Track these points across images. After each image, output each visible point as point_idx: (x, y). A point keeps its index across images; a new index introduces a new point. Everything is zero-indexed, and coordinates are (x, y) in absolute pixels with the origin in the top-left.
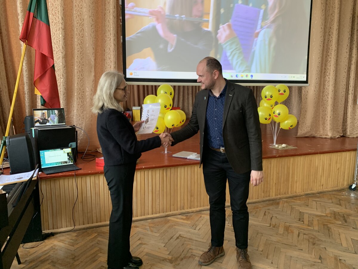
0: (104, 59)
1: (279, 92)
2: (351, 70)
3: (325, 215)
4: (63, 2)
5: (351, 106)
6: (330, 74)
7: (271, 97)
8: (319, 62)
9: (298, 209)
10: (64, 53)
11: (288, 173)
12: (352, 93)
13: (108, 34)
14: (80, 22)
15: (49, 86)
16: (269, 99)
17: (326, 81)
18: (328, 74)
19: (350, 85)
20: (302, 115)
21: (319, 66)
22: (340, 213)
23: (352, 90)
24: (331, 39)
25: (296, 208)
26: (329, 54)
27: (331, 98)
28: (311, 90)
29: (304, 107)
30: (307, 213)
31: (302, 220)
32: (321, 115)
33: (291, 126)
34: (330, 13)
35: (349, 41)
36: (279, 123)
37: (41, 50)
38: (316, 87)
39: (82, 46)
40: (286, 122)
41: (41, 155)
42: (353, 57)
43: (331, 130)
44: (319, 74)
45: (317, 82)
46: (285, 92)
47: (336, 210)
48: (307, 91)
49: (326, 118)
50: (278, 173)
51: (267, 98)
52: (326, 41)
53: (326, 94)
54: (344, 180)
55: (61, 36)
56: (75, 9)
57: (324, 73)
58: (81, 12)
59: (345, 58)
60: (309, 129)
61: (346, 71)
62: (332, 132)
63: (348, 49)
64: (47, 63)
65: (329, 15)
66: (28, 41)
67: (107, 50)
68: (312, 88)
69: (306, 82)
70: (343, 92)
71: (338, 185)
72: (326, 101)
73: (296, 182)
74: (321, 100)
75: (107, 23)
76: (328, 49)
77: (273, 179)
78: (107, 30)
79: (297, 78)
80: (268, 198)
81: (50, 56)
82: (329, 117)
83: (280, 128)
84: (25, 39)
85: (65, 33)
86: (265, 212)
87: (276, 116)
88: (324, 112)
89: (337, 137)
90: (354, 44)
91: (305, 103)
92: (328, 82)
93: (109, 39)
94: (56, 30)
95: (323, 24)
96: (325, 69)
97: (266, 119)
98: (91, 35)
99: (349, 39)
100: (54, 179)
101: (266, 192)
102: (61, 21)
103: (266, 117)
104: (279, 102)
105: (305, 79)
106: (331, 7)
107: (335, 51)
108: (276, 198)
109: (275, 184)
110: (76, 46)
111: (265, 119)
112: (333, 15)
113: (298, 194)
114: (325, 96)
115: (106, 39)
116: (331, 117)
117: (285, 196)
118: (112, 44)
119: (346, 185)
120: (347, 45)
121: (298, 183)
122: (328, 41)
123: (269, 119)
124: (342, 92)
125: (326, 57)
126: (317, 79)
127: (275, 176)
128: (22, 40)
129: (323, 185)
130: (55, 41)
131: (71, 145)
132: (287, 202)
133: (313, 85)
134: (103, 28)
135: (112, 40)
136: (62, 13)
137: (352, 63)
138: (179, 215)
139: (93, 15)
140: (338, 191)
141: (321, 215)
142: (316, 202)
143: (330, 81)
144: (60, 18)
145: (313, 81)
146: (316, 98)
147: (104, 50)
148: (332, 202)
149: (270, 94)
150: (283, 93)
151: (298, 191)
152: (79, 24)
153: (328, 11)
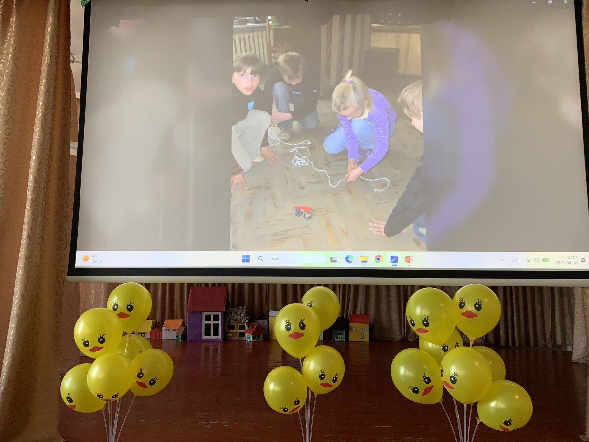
1: (461, 307)
16: (421, 331)
33: (506, 423)
40: (493, 404)
46: (478, 307)
51: (416, 327)
79: (558, 263)
83: (478, 421)
87: (447, 384)
97: (415, 390)
104: (472, 339)
105: (587, 267)
111: (411, 391)
123: (427, 391)
150: (472, 311)
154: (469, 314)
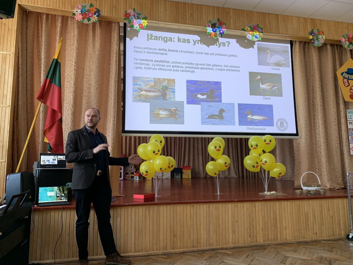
0: (107, 115)
1: (265, 141)
2: (342, 123)
3: (311, 259)
4: (76, 72)
5: (347, 158)
6: (319, 127)
7: (257, 146)
8: (307, 116)
9: (284, 253)
10: (73, 110)
11: (275, 219)
12: (346, 145)
13: (110, 95)
14: (88, 86)
15: (55, 134)
16: (255, 148)
17: (317, 133)
18: (317, 127)
19: (343, 137)
20: (297, 166)
21: (307, 120)
22: (327, 258)
23: (346, 142)
24: (316, 96)
25: (282, 253)
26: (316, 109)
27: (324, 150)
28: (302, 142)
29: (298, 158)
30: (291, 257)
31: (283, 263)
32: (317, 166)
33: (279, 174)
34: (312, 75)
35: (335, 97)
36: (269, 172)
37: (52, 106)
38: (306, 139)
39: (88, 105)
40: (275, 170)
41: (39, 191)
42: (341, 111)
43: (329, 181)
44: (308, 127)
45: (307, 134)
46: (270, 141)
47: (324, 255)
48: (299, 143)
49: (322, 169)
50: (264, 218)
51: (253, 147)
52: (311, 98)
53: (319, 145)
54: (340, 229)
55: (72, 97)
56: (85, 77)
57: (314, 126)
58: (89, 79)
59: (333, 112)
60: (306, 180)
61: (336, 123)
62: (330, 183)
63: (335, 104)
64: (56, 117)
65: (310, 76)
66: (43, 100)
67: (109, 108)
68: (303, 140)
69: (297, 134)
70: (337, 144)
71: (334, 234)
72: (320, 152)
73: (286, 228)
74: (315, 152)
75: (110, 87)
76: (314, 105)
77: (259, 223)
78: (110, 92)
80: (255, 244)
81: (59, 111)
82: (325, 168)
83: (270, 176)
84: (41, 98)
85: (75, 95)
86: (249, 255)
87: (263, 164)
88: (319, 163)
89: (337, 188)
90: (340, 100)
91: (298, 155)
92: (319, 135)
93: (111, 98)
94: (69, 93)
95: (304, 83)
96: (314, 122)
97: (254, 167)
98: (96, 95)
99: (334, 95)
100: (46, 211)
101: (253, 237)
102: (73, 86)
103: (253, 165)
104: (267, 152)
105: (295, 132)
106: (312, 69)
107: (320, 106)
108: (264, 244)
109: (262, 228)
110: (83, 105)
111: (252, 167)
112: (314, 75)
113: (289, 241)
114: (318, 148)
115: (109, 99)
116: (326, 168)
117: (274, 242)
118: (112, 102)
119: (343, 235)
120: (333, 101)
121: (287, 230)
122: (313, 98)
123: (257, 166)
124: (335, 144)
125: (314, 112)
126: (306, 131)
127: (261, 221)
128: (39, 99)
129: (316, 233)
130: (67, 102)
131: (68, 185)
132: (275, 248)
133: (303, 137)
134: (107, 91)
135: (112, 99)
136: (74, 80)
137: (341, 116)
138: (162, 255)
139: (98, 80)
140: (334, 240)
141: (306, 259)
142: (305, 249)
143: (321, 133)
144: (72, 83)
145: (303, 134)
146: (308, 150)
147: (107, 108)
148: (324, 249)
149: (256, 143)
150: (269, 142)
151: (288, 239)
152: (87, 88)
153: (309, 73)
154: (268, 144)
